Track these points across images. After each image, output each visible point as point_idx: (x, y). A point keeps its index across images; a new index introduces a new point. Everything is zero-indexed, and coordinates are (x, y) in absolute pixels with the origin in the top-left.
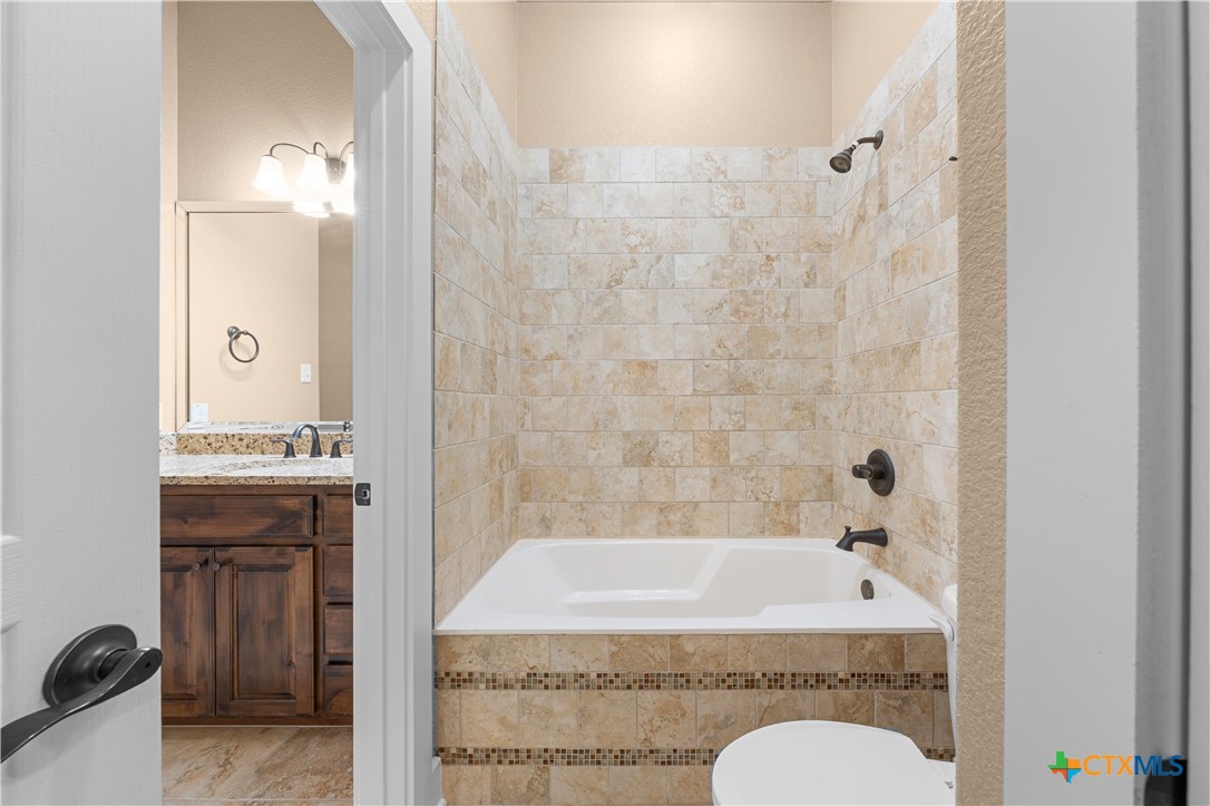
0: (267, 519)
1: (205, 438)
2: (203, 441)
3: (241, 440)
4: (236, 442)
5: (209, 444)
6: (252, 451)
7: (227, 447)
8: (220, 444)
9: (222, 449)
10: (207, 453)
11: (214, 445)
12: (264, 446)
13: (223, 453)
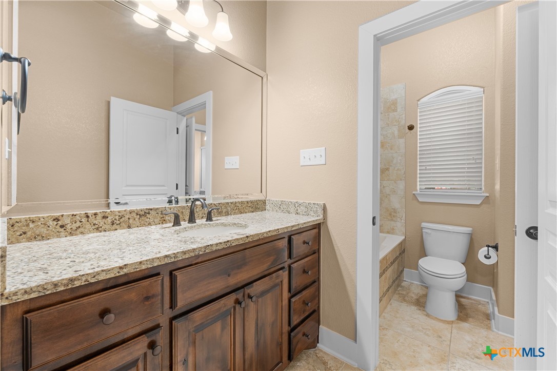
0: (271, 258)
1: (57, 219)
2: (51, 223)
3: (104, 217)
4: (99, 221)
5: (62, 227)
6: (117, 227)
7: (88, 226)
8: (78, 224)
9: (81, 230)
10: (59, 236)
11: (69, 227)
12: (131, 221)
13: (82, 233)
